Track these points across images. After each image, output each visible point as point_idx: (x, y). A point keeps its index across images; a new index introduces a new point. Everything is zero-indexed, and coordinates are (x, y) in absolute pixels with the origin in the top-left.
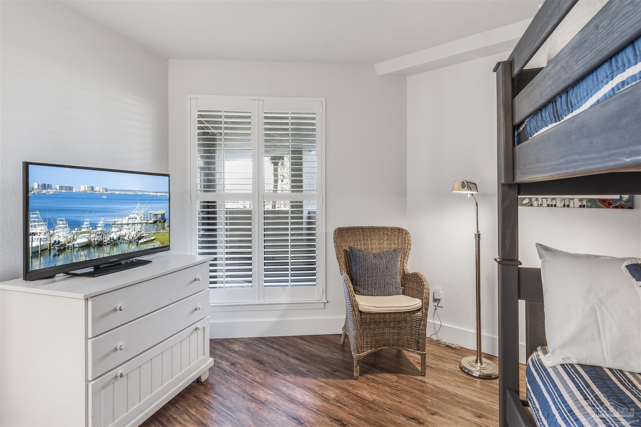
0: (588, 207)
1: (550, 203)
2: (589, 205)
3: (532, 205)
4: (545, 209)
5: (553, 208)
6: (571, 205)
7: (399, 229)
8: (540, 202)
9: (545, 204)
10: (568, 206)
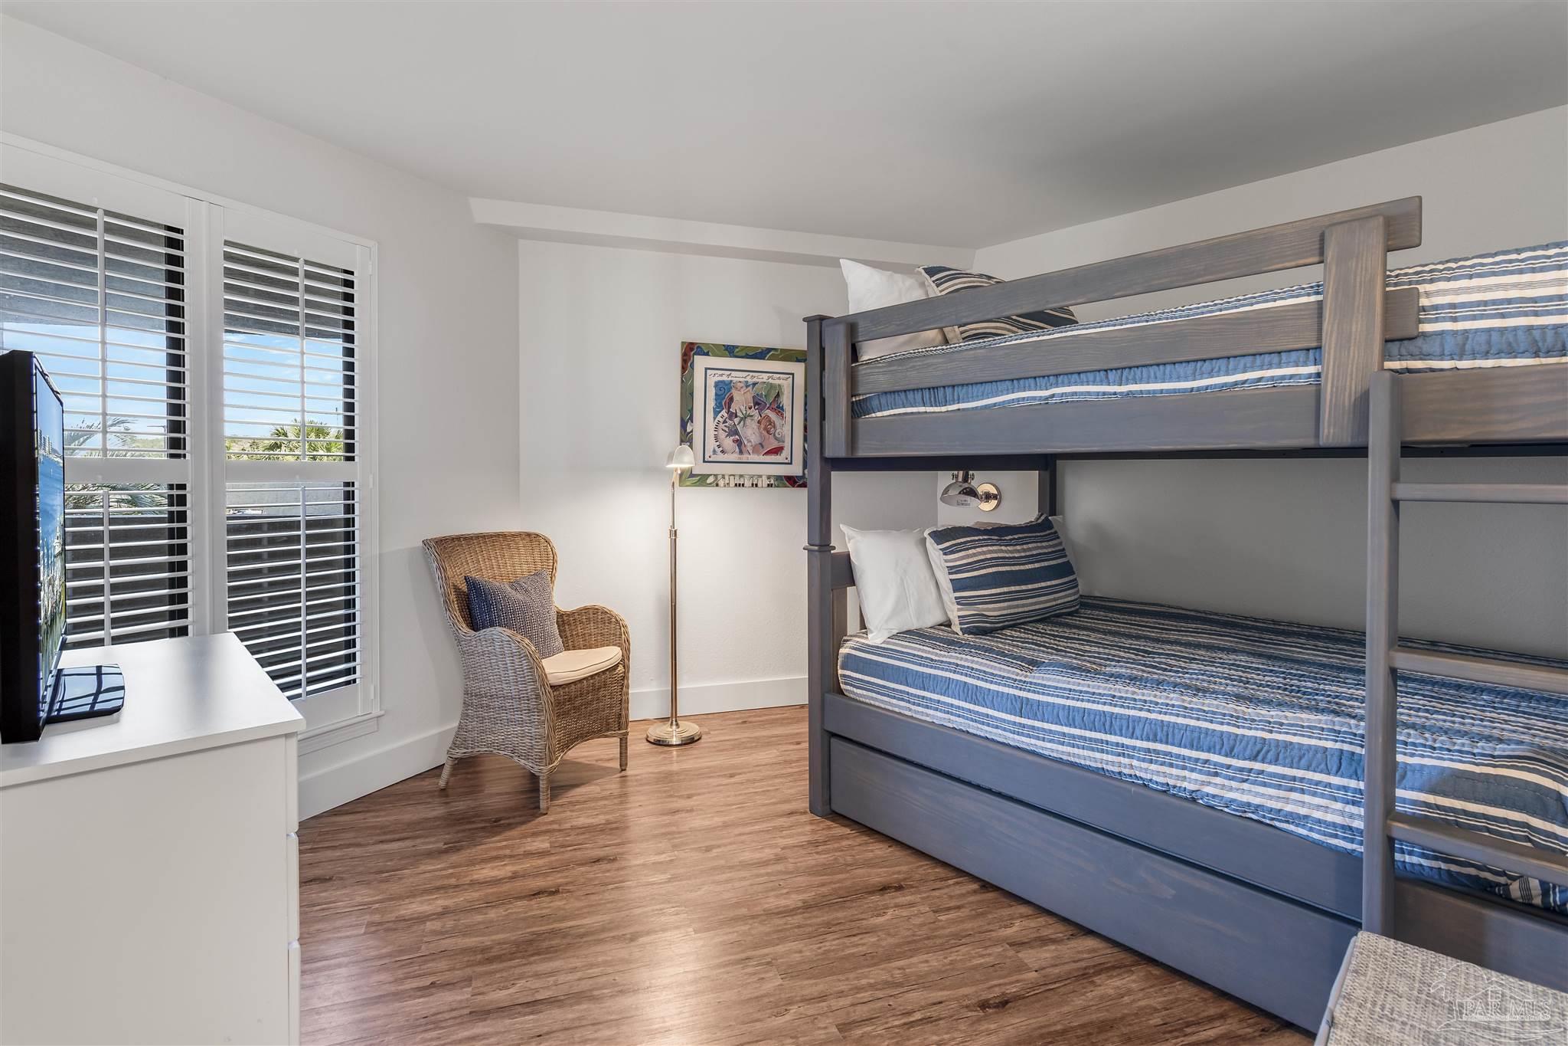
0: (776, 486)
1: (738, 483)
2: (776, 483)
3: (717, 485)
4: (733, 490)
5: (741, 488)
6: (760, 485)
7: (529, 535)
8: (727, 482)
9: (732, 484)
10: (756, 485)
